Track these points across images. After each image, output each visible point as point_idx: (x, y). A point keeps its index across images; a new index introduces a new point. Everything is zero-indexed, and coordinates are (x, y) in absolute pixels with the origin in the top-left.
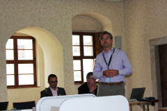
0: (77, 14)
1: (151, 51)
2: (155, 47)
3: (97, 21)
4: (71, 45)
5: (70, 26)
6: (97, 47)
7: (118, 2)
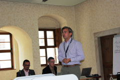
0: (41, 15)
1: (95, 41)
2: (98, 38)
3: (56, 20)
4: (38, 38)
5: (37, 24)
6: (57, 39)
7: (71, 7)
